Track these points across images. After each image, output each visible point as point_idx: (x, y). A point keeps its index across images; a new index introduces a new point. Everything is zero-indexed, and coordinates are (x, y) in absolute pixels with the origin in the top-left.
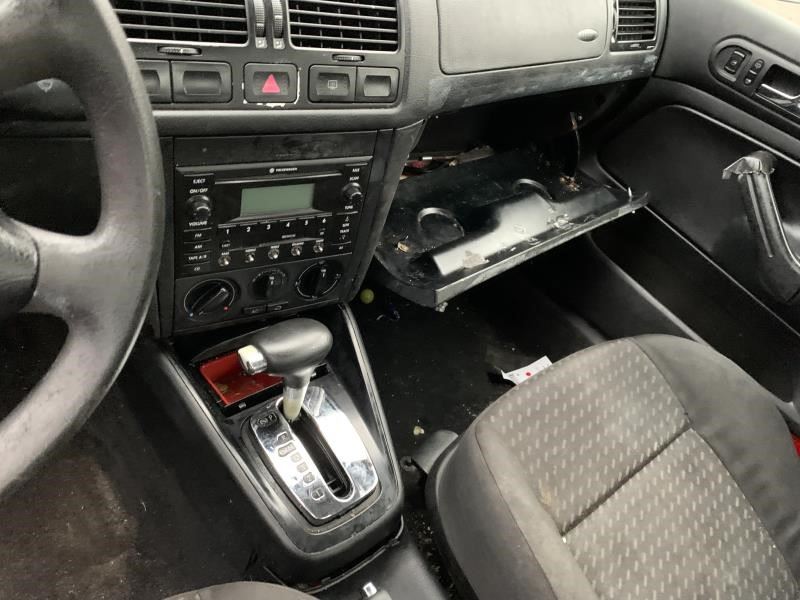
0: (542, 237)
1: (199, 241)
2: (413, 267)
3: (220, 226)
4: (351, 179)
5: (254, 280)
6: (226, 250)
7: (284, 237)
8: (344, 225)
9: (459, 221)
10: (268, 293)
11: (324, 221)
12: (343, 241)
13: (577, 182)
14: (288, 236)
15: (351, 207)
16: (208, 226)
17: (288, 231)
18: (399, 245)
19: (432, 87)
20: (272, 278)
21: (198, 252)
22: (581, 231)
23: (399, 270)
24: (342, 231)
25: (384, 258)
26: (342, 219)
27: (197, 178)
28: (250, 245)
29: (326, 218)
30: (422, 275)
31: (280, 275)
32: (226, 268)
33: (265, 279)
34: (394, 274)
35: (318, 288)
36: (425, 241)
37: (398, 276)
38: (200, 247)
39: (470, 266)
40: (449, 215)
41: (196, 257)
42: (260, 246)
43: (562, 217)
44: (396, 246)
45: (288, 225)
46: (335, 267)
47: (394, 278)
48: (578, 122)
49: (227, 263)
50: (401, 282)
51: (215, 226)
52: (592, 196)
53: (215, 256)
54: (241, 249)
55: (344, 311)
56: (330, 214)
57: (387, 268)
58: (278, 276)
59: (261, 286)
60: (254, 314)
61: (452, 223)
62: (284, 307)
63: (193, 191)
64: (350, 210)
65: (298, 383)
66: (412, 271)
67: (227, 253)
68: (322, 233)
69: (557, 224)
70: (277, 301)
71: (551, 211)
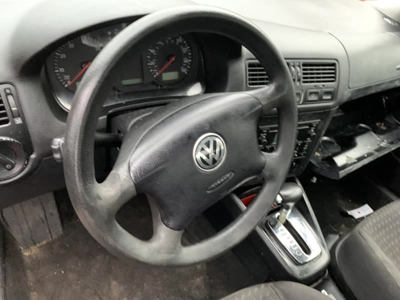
0: (378, 150)
2: (323, 162)
4: (312, 128)
9: (337, 143)
12: (303, 152)
13: (385, 125)
18: (316, 153)
19: (345, 94)
22: (394, 148)
23: (318, 164)
24: (304, 148)
26: (305, 144)
27: (264, 130)
29: (300, 143)
30: (328, 166)
34: (316, 165)
36: (326, 151)
37: (318, 166)
39: (349, 162)
40: (333, 141)
43: (383, 141)
44: (314, 153)
48: (386, 100)
50: (320, 169)
51: (264, 147)
52: (395, 132)
56: (302, 142)
57: (313, 163)
61: (334, 144)
63: (262, 134)
64: (309, 140)
65: (287, 208)
66: (323, 164)
68: (297, 149)
69: (382, 145)
71: (378, 139)
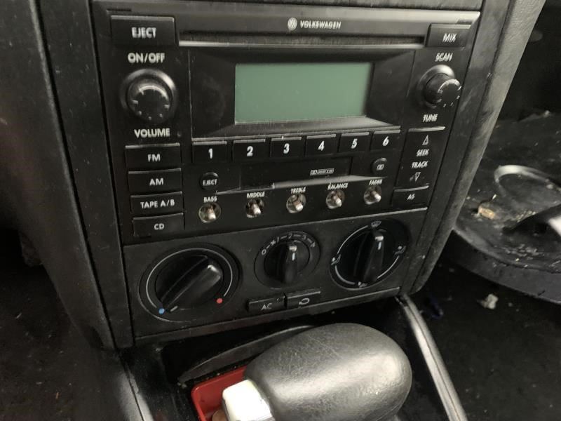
1: (156, 169)
2: (512, 239)
3: (197, 141)
4: (439, 58)
5: (264, 252)
6: (210, 191)
7: (313, 172)
8: (420, 153)
9: (553, 181)
10: (289, 275)
11: (386, 142)
12: (414, 184)
14: (322, 172)
15: (434, 118)
16: (172, 138)
17: (321, 161)
18: (481, 210)
20: (294, 248)
21: (157, 193)
23: (491, 245)
24: (415, 165)
25: (463, 229)
26: (416, 141)
27: (139, 25)
28: (254, 185)
29: (391, 137)
31: (307, 245)
32: (213, 228)
33: (282, 250)
34: (484, 250)
35: (370, 267)
36: (517, 206)
37: (492, 253)
38: (160, 182)
40: (537, 175)
41: (155, 204)
42: (274, 187)
44: (476, 211)
45: (322, 147)
46: (398, 232)
47: (485, 257)
49: (213, 216)
50: (499, 262)
51: (185, 140)
53: (192, 202)
54: (238, 191)
55: (406, 308)
56: (396, 130)
57: (470, 241)
58: (303, 246)
59: (276, 264)
60: (265, 312)
61: (544, 184)
62: (314, 299)
63: (134, 58)
64: (431, 124)
67: (214, 199)
68: (380, 167)
70: (302, 290)
